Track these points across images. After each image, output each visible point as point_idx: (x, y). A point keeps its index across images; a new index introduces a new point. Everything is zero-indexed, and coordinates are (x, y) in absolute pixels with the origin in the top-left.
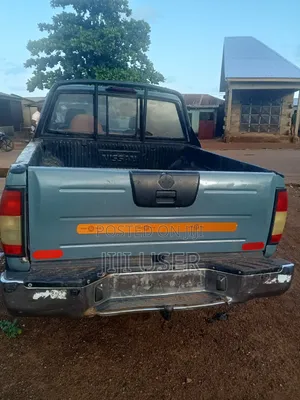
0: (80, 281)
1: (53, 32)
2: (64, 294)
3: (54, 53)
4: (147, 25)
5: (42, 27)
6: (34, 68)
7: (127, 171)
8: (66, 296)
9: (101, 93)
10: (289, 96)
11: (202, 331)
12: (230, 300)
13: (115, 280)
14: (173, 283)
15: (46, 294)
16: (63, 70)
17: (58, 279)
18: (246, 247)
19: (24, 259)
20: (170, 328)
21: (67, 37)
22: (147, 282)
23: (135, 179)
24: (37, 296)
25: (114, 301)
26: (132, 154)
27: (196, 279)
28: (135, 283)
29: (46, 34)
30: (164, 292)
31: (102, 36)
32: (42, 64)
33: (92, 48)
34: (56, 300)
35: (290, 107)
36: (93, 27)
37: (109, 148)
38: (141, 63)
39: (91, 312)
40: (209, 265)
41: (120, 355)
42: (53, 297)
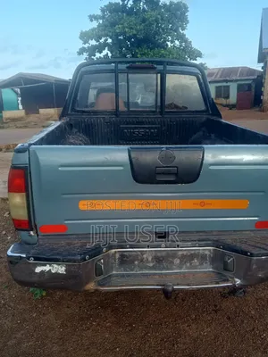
0: (79, 257)
1: (101, 21)
2: (64, 268)
3: (102, 40)
5: (92, 18)
6: (85, 55)
7: (126, 147)
8: (66, 271)
9: (122, 72)
11: (216, 306)
12: (238, 282)
13: (117, 256)
14: (177, 261)
15: (47, 268)
16: (110, 55)
17: (58, 254)
18: (260, 225)
19: (32, 233)
20: (183, 300)
21: (113, 25)
22: (150, 259)
23: (133, 156)
24: (38, 270)
25: (117, 276)
26: (152, 128)
27: (203, 258)
28: (138, 260)
29: (95, 24)
30: (168, 269)
31: (144, 21)
32: (92, 51)
33: (135, 32)
34: (57, 274)
36: (136, 13)
37: (131, 124)
38: (181, 42)
39: (91, 286)
40: (216, 244)
41: (130, 325)
42: (53, 272)
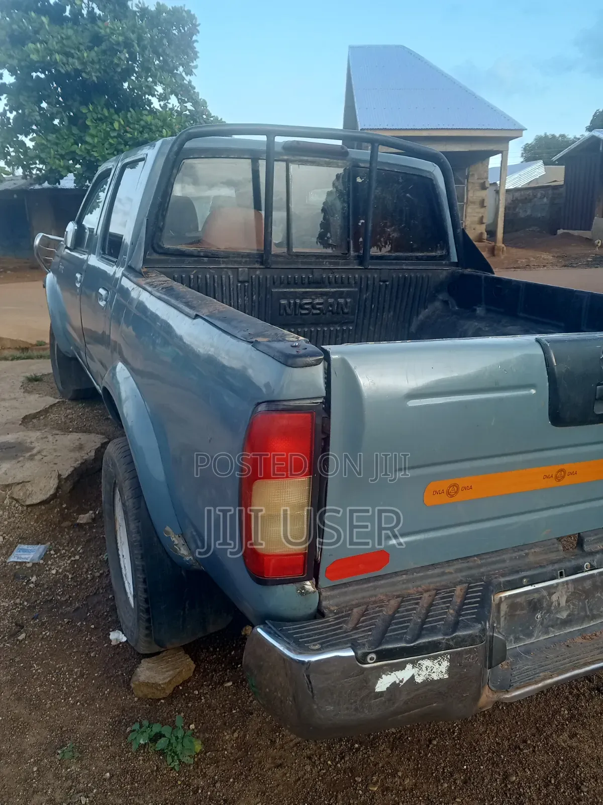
2: (445, 664)
4: (192, 17)
8: (450, 670)
10: (479, 166)
13: (503, 608)
15: (406, 674)
19: (308, 585)
22: (563, 602)
24: (383, 684)
31: (97, 40)
33: (78, 65)
34: (428, 683)
35: (483, 187)
37: (295, 284)
38: (181, 102)
39: (485, 698)
42: (419, 680)
